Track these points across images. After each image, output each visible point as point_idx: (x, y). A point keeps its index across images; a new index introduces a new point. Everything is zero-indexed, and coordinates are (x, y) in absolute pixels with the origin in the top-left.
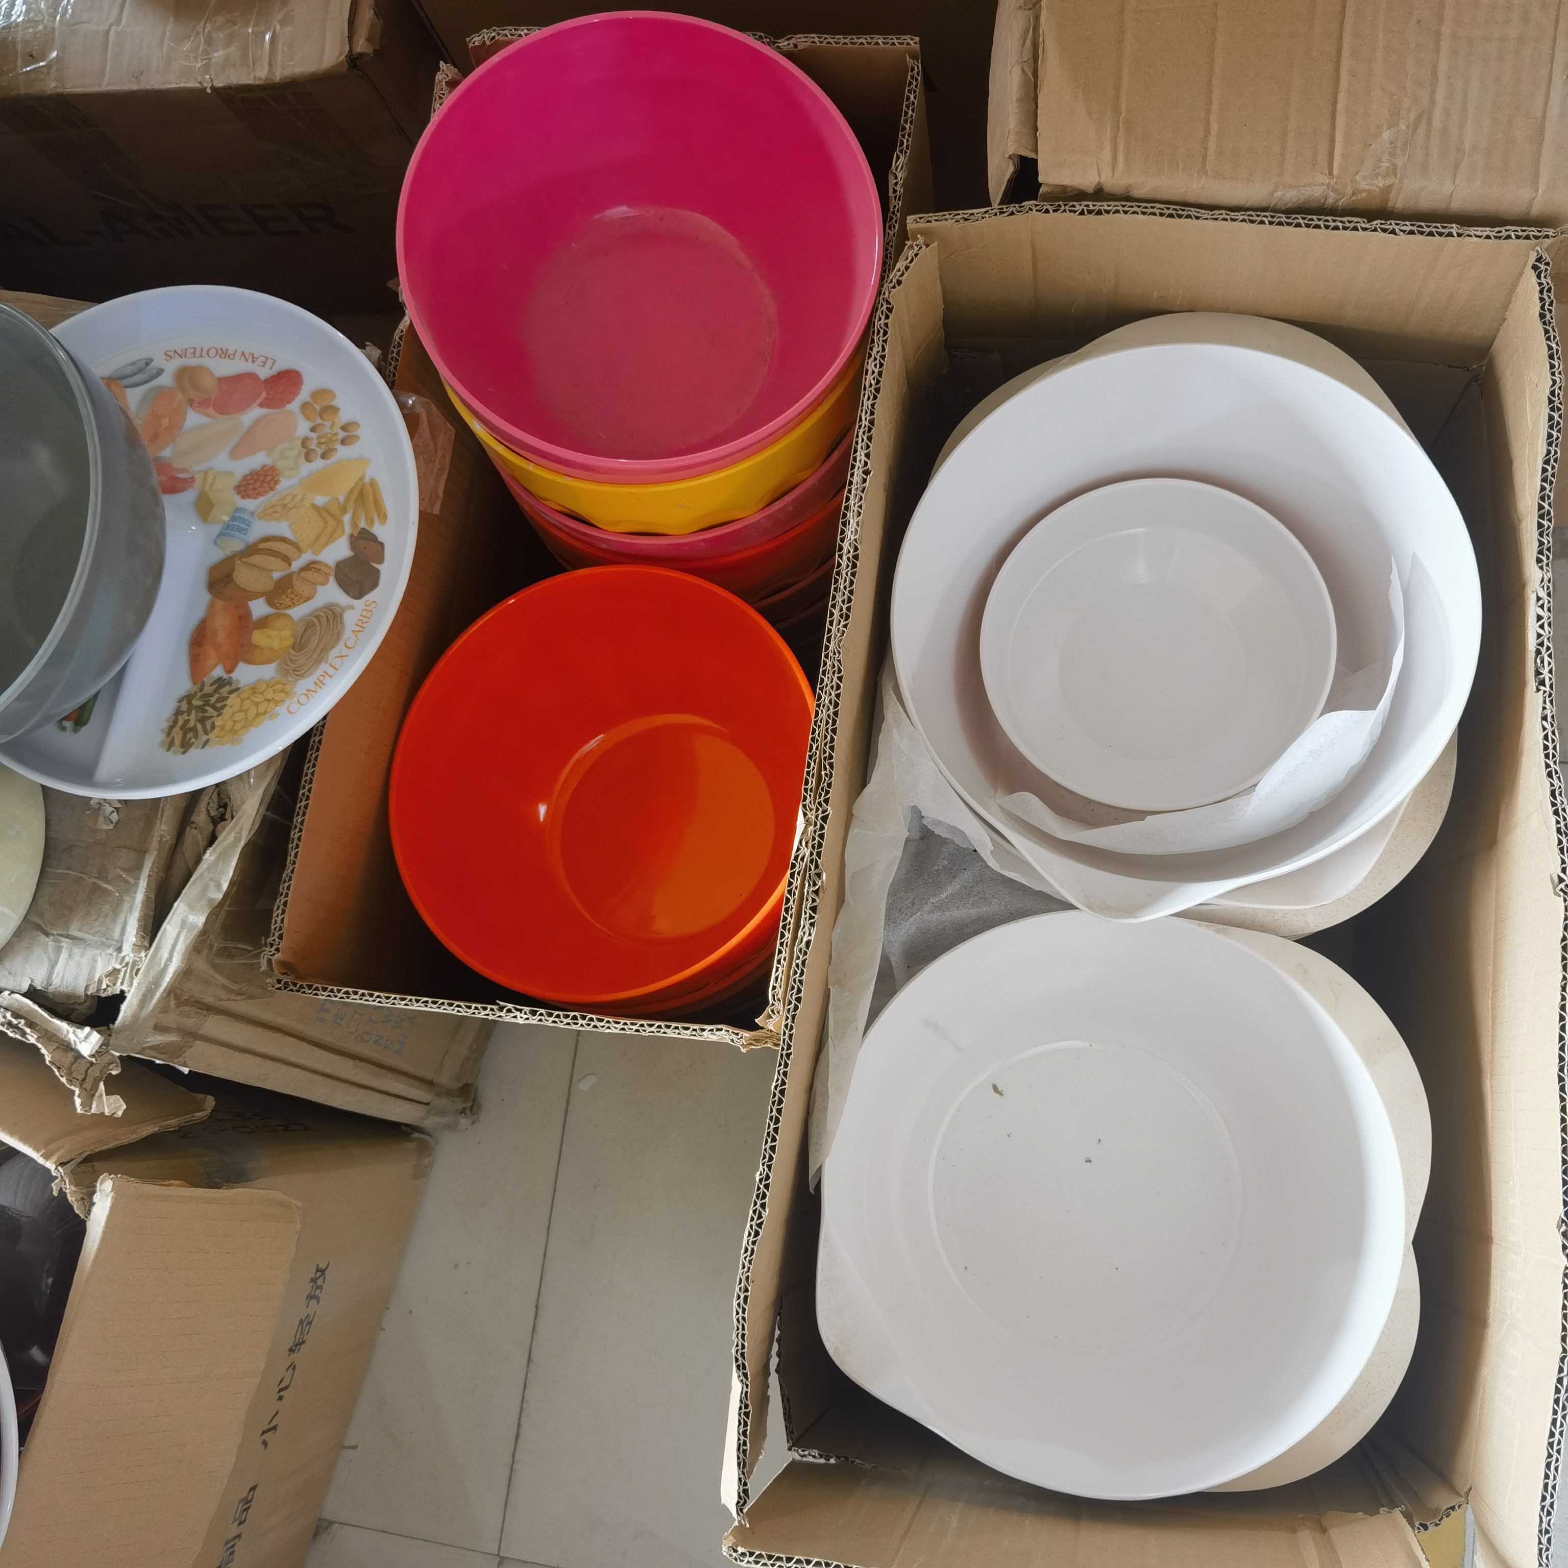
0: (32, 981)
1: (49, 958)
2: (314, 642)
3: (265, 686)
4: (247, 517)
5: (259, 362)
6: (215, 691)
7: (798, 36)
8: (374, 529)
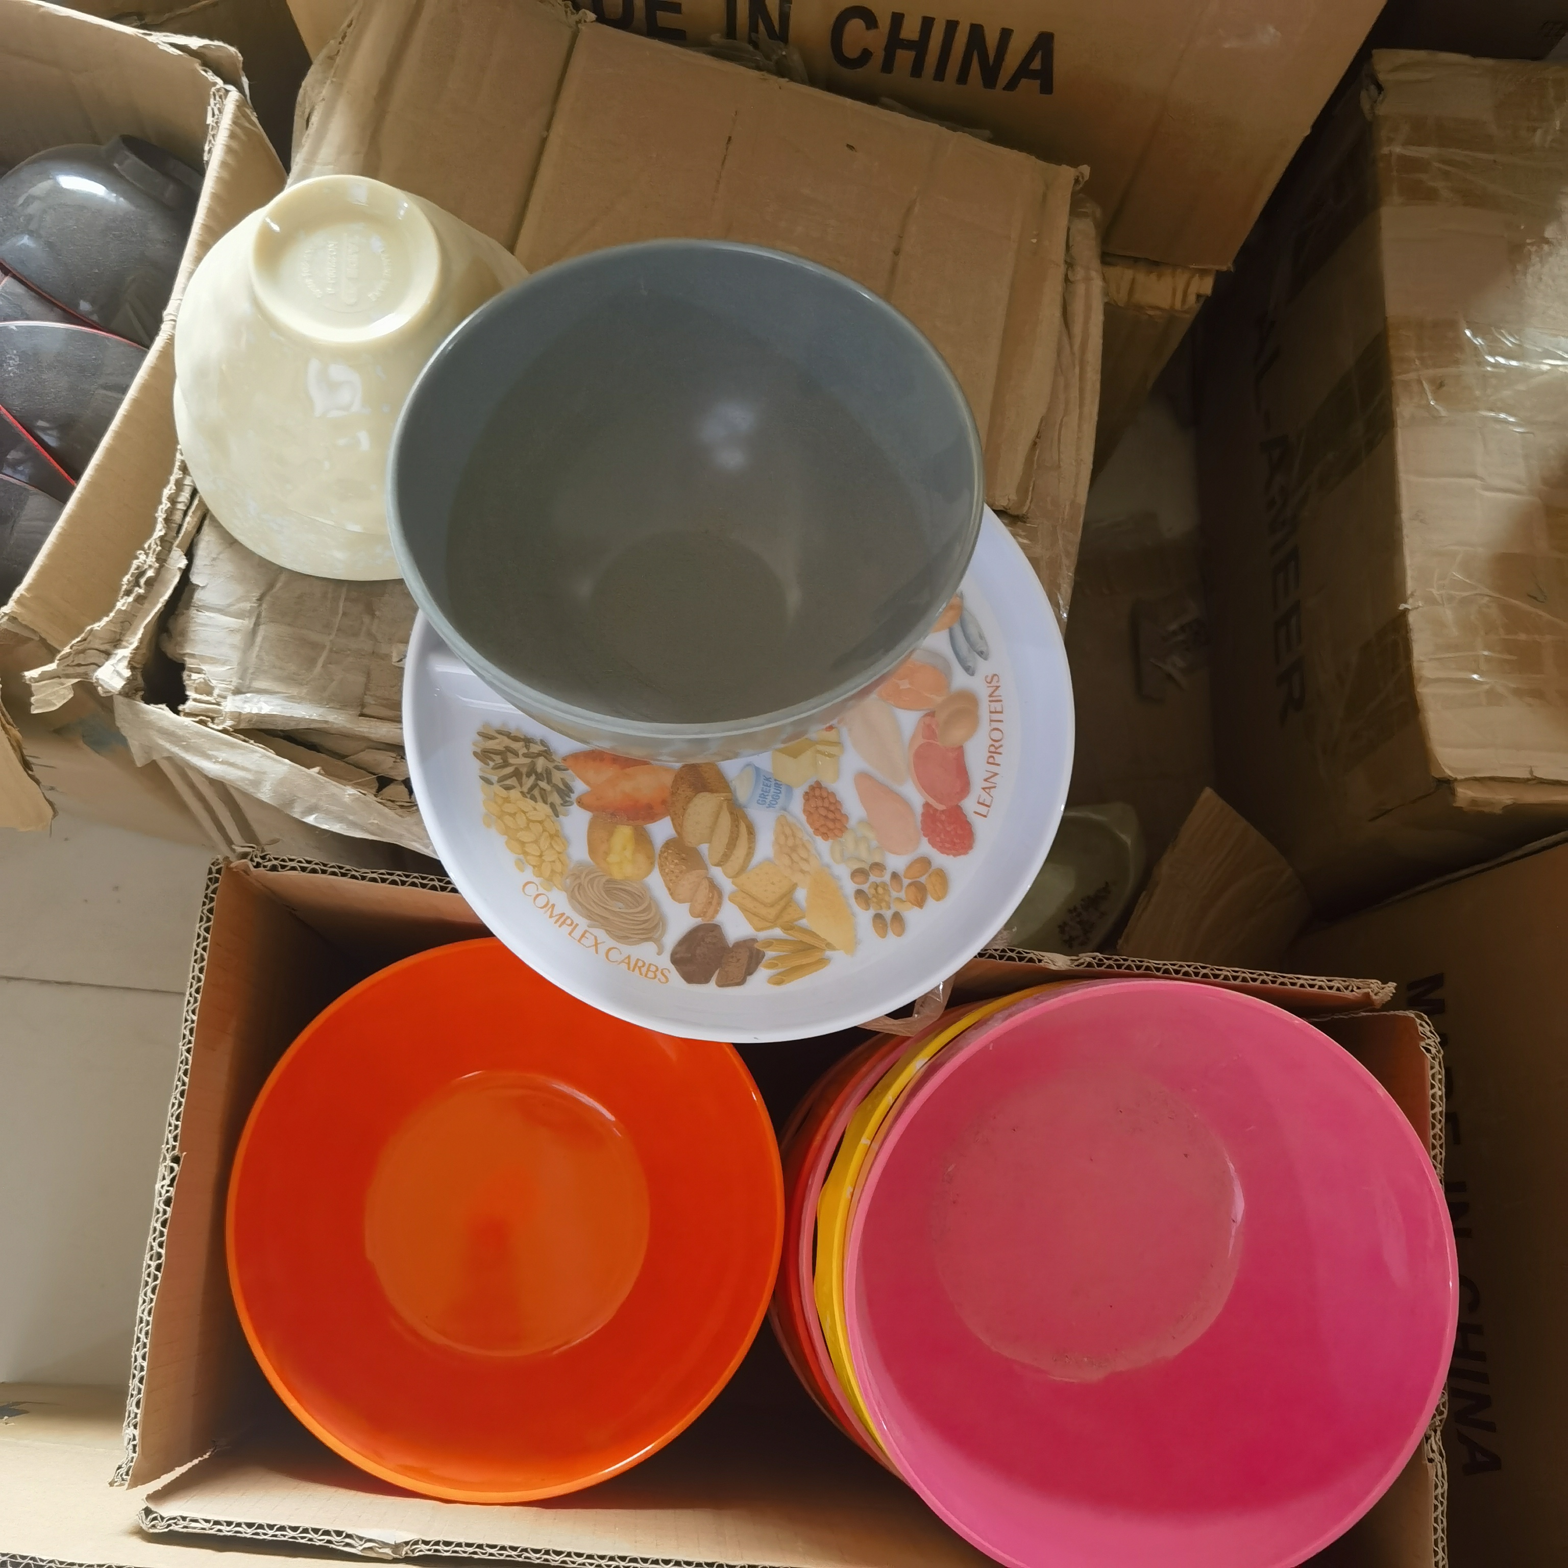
0: (203, 587)
1: (230, 605)
2: (617, 906)
3: (559, 850)
4: (781, 802)
5: (985, 797)
6: (555, 787)
7: (1444, 1464)
8: (762, 968)
